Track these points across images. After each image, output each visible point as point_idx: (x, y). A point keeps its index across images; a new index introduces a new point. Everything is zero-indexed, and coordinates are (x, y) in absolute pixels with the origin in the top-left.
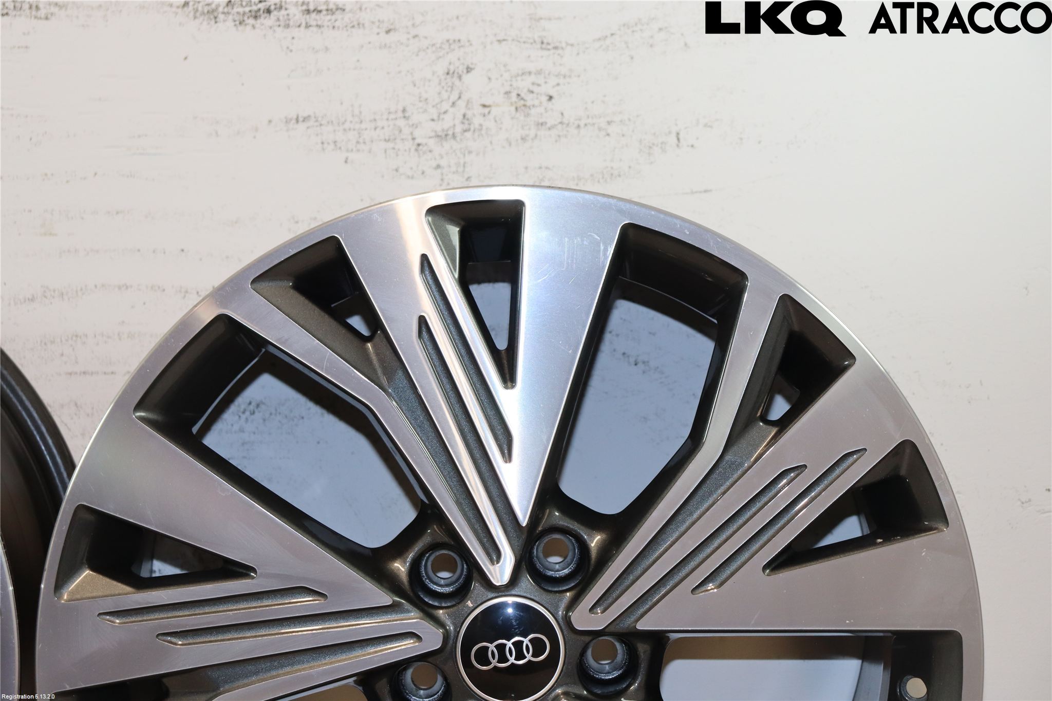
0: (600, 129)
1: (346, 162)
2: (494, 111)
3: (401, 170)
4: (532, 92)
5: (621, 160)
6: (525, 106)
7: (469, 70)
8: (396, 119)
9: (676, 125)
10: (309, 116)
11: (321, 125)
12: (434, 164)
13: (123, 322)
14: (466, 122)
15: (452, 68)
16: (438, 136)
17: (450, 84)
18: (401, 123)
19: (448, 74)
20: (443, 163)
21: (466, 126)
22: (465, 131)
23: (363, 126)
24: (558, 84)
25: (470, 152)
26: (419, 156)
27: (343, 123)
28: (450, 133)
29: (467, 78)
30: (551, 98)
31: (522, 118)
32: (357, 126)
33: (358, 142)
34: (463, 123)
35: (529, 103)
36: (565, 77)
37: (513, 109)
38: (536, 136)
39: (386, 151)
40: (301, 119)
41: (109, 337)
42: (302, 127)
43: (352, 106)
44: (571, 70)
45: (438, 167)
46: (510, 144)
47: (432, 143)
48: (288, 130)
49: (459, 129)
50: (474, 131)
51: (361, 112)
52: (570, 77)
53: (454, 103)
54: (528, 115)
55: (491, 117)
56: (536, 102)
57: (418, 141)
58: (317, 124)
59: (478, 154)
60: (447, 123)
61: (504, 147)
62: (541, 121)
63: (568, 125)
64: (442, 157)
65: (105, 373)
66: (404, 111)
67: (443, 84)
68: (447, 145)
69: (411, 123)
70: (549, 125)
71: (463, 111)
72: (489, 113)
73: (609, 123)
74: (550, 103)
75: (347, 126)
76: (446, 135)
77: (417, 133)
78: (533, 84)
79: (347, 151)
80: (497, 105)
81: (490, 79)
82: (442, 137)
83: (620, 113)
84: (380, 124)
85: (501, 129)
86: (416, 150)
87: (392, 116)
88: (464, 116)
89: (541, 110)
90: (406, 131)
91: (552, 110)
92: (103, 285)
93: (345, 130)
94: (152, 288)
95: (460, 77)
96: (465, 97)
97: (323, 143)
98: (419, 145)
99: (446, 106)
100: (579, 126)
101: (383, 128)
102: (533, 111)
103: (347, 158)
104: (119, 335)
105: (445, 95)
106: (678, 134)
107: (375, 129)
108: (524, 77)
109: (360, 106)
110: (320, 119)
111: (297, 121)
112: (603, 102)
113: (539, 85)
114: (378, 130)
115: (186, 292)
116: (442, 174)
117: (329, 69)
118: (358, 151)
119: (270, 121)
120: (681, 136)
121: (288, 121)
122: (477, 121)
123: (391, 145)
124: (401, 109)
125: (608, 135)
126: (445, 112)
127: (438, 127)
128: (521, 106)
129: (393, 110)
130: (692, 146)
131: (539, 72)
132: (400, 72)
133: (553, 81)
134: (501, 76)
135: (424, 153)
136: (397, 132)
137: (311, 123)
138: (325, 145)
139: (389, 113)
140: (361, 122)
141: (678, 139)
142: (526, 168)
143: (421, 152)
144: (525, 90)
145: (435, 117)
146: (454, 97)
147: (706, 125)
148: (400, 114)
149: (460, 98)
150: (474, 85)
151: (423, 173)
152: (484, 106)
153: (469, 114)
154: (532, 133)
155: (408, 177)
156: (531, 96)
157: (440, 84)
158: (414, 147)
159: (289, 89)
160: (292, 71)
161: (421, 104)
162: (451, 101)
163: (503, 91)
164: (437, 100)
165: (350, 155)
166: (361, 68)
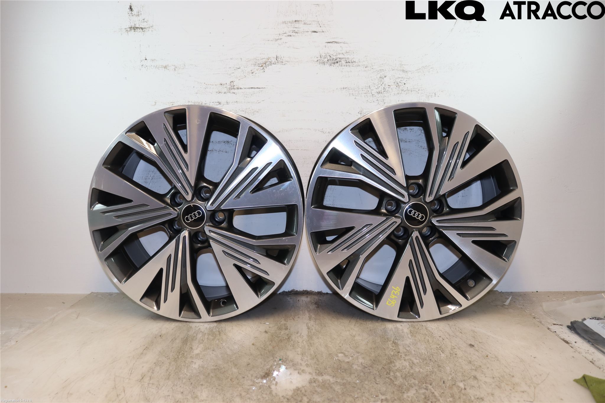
0: (416, 92)
1: (355, 99)
2: (391, 87)
3: (368, 101)
4: (400, 82)
7: (385, 77)
8: (367, 88)
9: (435, 91)
11: (349, 90)
12: (376, 99)
13: (301, 137)
14: (384, 89)
15: (381, 76)
16: (377, 93)
17: (381, 80)
18: (369, 89)
19: (380, 78)
22: (384, 91)
24: (407, 81)
25: (385, 97)
28: (380, 92)
29: (385, 79)
30: (405, 84)
33: (358, 94)
35: (399, 85)
36: (408, 79)
37: (396, 86)
38: (401, 93)
41: (297, 141)
42: (345, 90)
43: (357, 85)
44: (410, 77)
45: (377, 100)
47: (376, 94)
48: (341, 91)
49: (382, 91)
50: (386, 91)
51: (359, 87)
52: (409, 79)
53: (381, 85)
54: (399, 88)
56: (401, 85)
57: (372, 94)
60: (380, 89)
62: (402, 89)
63: (409, 90)
65: (296, 150)
66: (369, 86)
68: (380, 95)
69: (371, 89)
70: (404, 90)
71: (383, 87)
73: (419, 90)
74: (405, 85)
75: (356, 90)
76: (379, 92)
77: (372, 92)
78: (401, 80)
80: (392, 85)
81: (390, 79)
82: (379, 93)
83: (421, 88)
84: (363, 89)
85: (393, 91)
89: (402, 87)
90: (370, 91)
91: (405, 87)
92: (296, 128)
93: (355, 91)
94: (308, 129)
95: (383, 79)
96: (384, 83)
97: (350, 94)
100: (412, 91)
101: (364, 91)
102: (400, 87)
103: (355, 98)
105: (379, 83)
106: (435, 93)
107: (362, 91)
108: (398, 79)
109: (359, 85)
110: (349, 88)
111: (344, 89)
112: (418, 85)
113: (402, 81)
115: (316, 130)
117: (351, 76)
118: (358, 96)
119: (337, 89)
120: (436, 94)
121: (341, 89)
122: (387, 89)
123: (366, 95)
126: (379, 87)
127: (378, 90)
128: (398, 85)
129: (366, 86)
130: (438, 96)
131: (402, 78)
132: (369, 77)
133: (405, 80)
134: (393, 78)
136: (367, 92)
137: (347, 89)
140: (359, 89)
141: (435, 95)
142: (399, 101)
143: (373, 97)
145: (377, 88)
146: (382, 83)
147: (442, 91)
148: (368, 87)
150: (386, 81)
151: (374, 101)
152: (389, 85)
153: (385, 87)
155: (370, 102)
157: (378, 80)
158: (371, 95)
159: (342, 81)
160: (343, 77)
161: (373, 85)
162: (381, 84)
163: (393, 82)
164: (378, 84)
165: (356, 97)
166: (359, 76)
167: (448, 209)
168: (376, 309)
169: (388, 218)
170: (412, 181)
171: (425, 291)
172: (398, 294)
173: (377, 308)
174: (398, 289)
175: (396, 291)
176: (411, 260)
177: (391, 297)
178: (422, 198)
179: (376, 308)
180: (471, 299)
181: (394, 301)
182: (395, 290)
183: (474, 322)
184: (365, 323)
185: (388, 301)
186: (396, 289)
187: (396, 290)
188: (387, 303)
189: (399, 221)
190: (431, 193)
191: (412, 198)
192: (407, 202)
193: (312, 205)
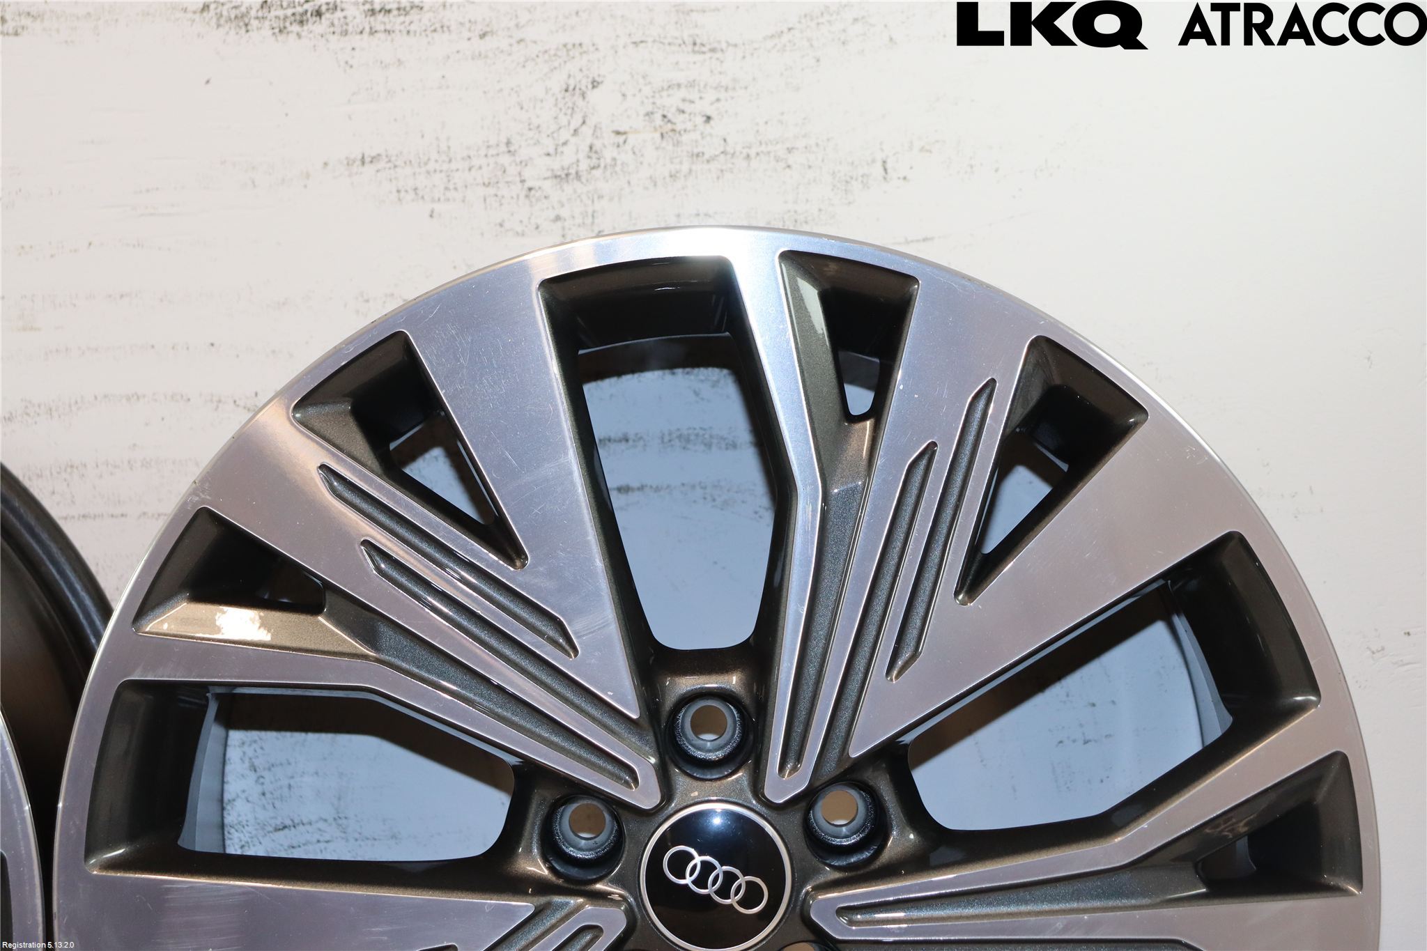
0: (777, 159)
1: (431, 216)
2: (632, 139)
4: (683, 112)
5: (807, 201)
6: (673, 130)
7: (595, 84)
8: (498, 155)
9: (882, 150)
10: (379, 155)
11: (395, 167)
12: (552, 216)
13: (135, 445)
14: (594, 156)
15: (572, 83)
16: (556, 177)
17: (570, 105)
18: (505, 160)
19: (566, 90)
20: (564, 213)
21: (594, 162)
22: (593, 168)
23: (453, 166)
24: (718, 100)
25: (601, 197)
26: (531, 206)
27: (426, 164)
28: (573, 171)
29: (593, 95)
30: (709, 118)
31: (670, 147)
32: (445, 167)
33: (447, 189)
34: (589, 157)
35: (679, 127)
36: (727, 89)
37: (658, 135)
38: (690, 171)
39: (485, 200)
40: (367, 160)
41: (115, 467)
42: (369, 169)
43: (437, 139)
44: (735, 80)
45: (558, 218)
46: (655, 185)
47: (548, 185)
48: (350, 176)
49: (584, 166)
50: (605, 167)
51: (449, 147)
52: (734, 89)
53: (575, 131)
54: (678, 144)
55: (628, 147)
56: (689, 126)
57: (529, 184)
58: (390, 165)
59: (611, 199)
60: (568, 156)
61: (646, 188)
62: (696, 151)
63: (733, 154)
64: (563, 206)
65: (112, 516)
66: (508, 143)
67: (561, 105)
68: (568, 188)
69: (518, 160)
70: (707, 156)
71: (588, 142)
72: (625, 142)
73: (790, 150)
74: (708, 126)
75: (431, 166)
76: (567, 175)
77: (527, 173)
78: (684, 100)
79: (433, 201)
80: (636, 131)
81: (624, 95)
82: (561, 177)
83: (805, 136)
84: (476, 162)
85: (641, 163)
86: (527, 196)
87: (492, 151)
88: (591, 148)
89: (695, 136)
90: (512, 170)
91: (711, 135)
92: (105, 396)
93: (428, 172)
94: (172, 397)
95: (583, 95)
96: (591, 121)
97: (398, 191)
98: (530, 189)
99: (565, 135)
100: (748, 156)
101: (480, 168)
102: (685, 138)
103: (432, 212)
104: (129, 462)
105: (563, 120)
106: (884, 162)
107: (470, 169)
108: (671, 92)
109: (448, 139)
110: (393, 159)
111: (363, 163)
112: (781, 122)
113: (692, 102)
114: (473, 170)
115: (220, 401)
116: (563, 228)
117: (403, 90)
118: (448, 200)
119: (326, 164)
120: (889, 166)
121: (349, 163)
122: (608, 154)
123: (491, 191)
124: (505, 141)
125: (789, 166)
126: (565, 144)
127: (556, 164)
128: (668, 130)
129: (492, 142)
130: (905, 178)
131: (691, 84)
132: (501, 90)
133: (711, 95)
134: (640, 90)
135: (538, 200)
136: (500, 173)
137: (382, 164)
138: (403, 194)
139: (488, 147)
140: (450, 161)
141: (885, 170)
143: (533, 200)
144: (673, 110)
145: (552, 151)
146: (576, 121)
147: (922, 149)
148: (503, 148)
149: (584, 122)
150: (603, 104)
151: (537, 228)
152: (618, 133)
153: (598, 145)
154: (685, 168)
156: (682, 117)
157: (556, 105)
158: (524, 192)
159: (350, 118)
160: (354, 94)
161: (531, 134)
162: (572, 127)
163: (642, 111)
164: (553, 127)
165: (437, 207)
166: (448, 87)
169: (549, 904)
170: (687, 684)
178: (745, 783)
189: (613, 922)
190: (793, 752)
191: (688, 780)
192: (658, 810)
193: (90, 851)
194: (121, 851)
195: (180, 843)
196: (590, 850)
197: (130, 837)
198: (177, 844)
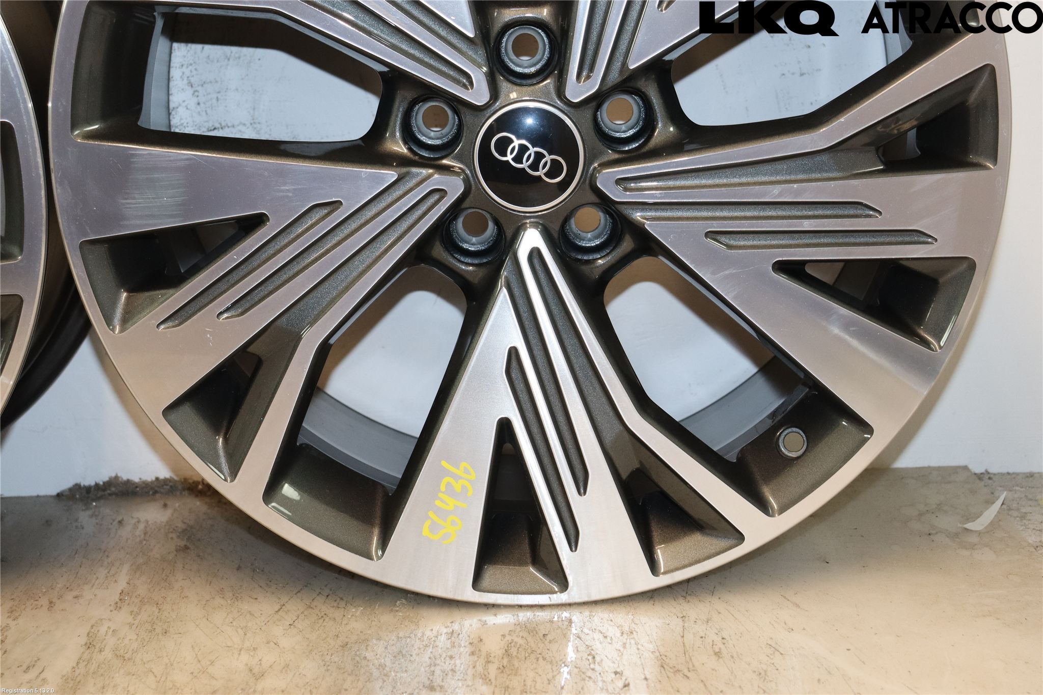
167: (672, 129)
168: (379, 558)
169: (408, 173)
170: (511, 14)
171: (582, 481)
172: (470, 493)
173: (383, 552)
174: (466, 471)
175: (461, 482)
176: (513, 352)
177: (438, 503)
178: (552, 87)
179: (380, 553)
180: (783, 509)
181: (454, 523)
182: (457, 478)
183: (797, 606)
184: (338, 614)
185: (427, 523)
186: (460, 472)
187: (461, 478)
188: (426, 532)
189: (455, 187)
190: (587, 64)
191: (509, 85)
192: (487, 106)
193: (74, 126)
194: (96, 127)
195: (139, 123)
196: (438, 139)
197: (104, 117)
198: (137, 124)
